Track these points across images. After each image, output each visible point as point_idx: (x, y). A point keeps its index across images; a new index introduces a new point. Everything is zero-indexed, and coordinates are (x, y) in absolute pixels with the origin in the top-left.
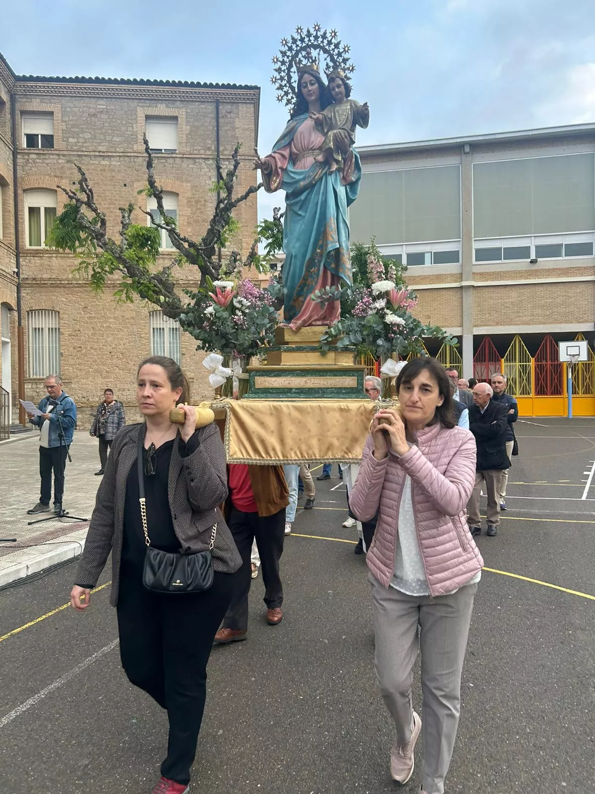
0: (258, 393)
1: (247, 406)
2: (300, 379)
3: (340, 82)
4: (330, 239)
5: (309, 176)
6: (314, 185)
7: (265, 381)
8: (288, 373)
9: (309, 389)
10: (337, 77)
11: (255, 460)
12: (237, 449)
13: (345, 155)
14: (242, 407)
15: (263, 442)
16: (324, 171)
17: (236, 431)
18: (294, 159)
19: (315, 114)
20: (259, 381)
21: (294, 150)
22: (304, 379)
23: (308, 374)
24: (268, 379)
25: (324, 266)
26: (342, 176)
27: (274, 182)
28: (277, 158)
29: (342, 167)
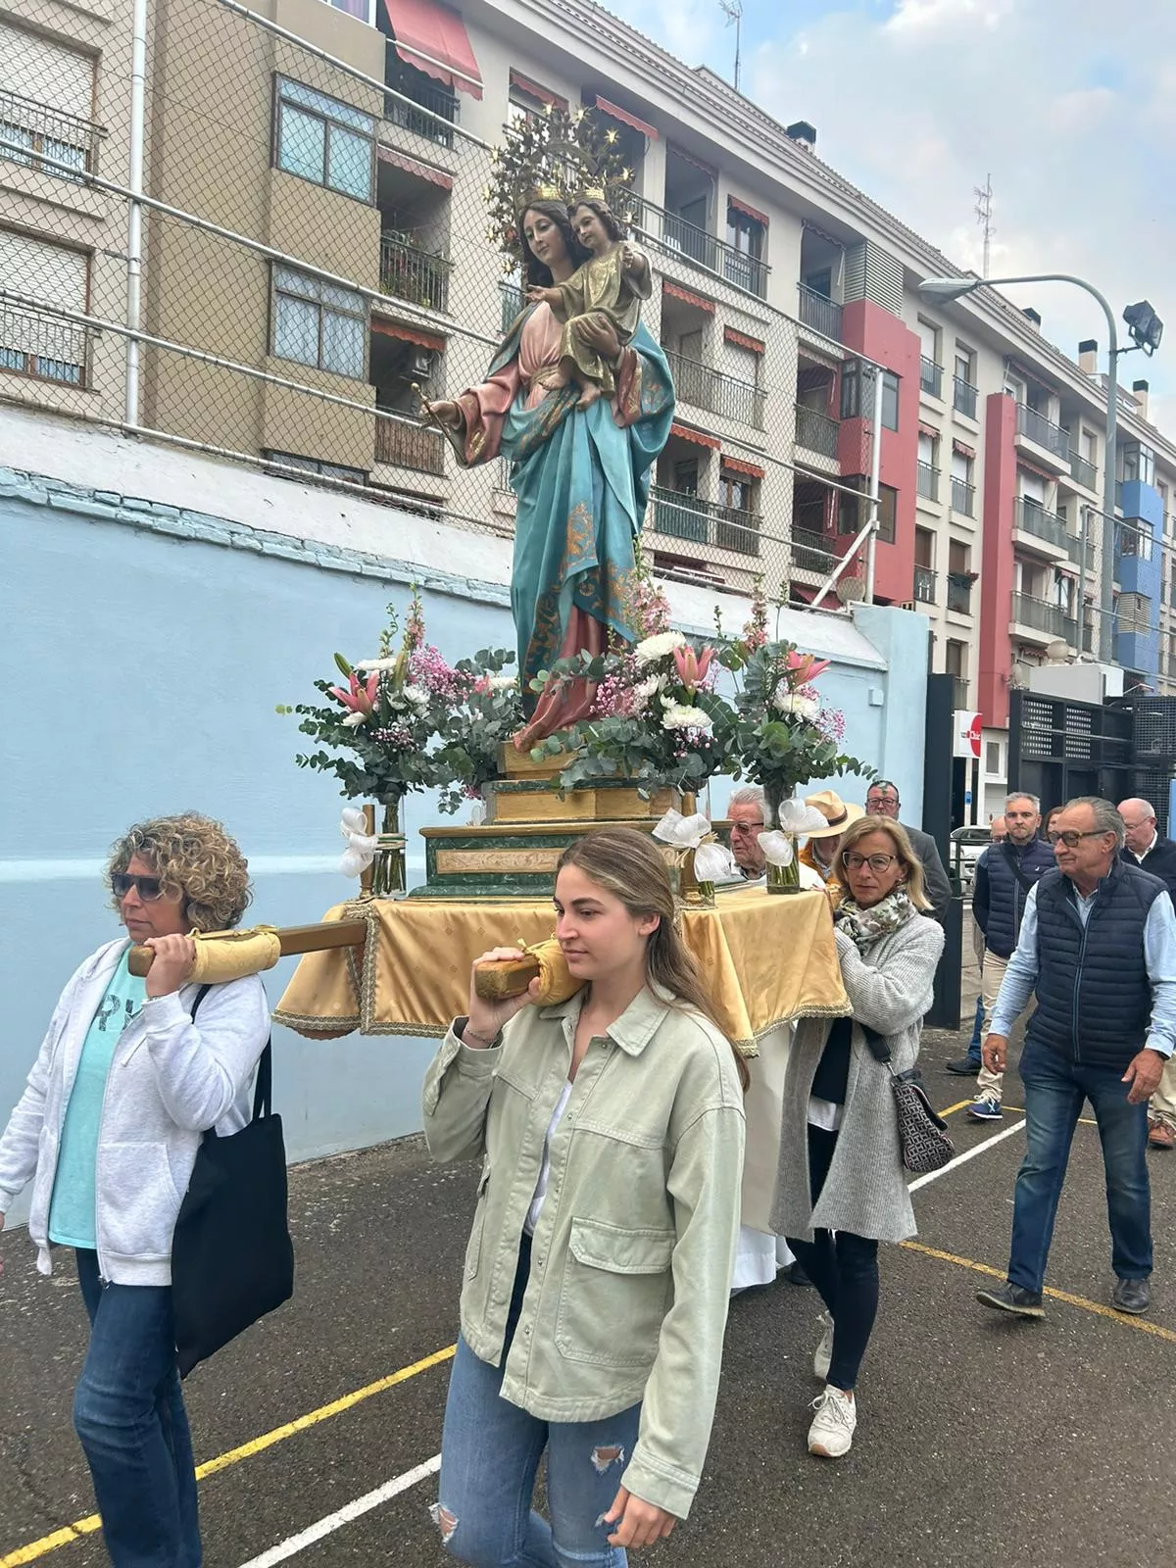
0: (442, 884)
1: (405, 915)
2: (517, 854)
3: (589, 213)
5: (537, 422)
6: (548, 440)
7: (453, 859)
8: (494, 840)
9: (534, 874)
10: (581, 204)
11: (427, 1027)
12: (393, 1004)
14: (397, 916)
15: (437, 989)
16: (568, 406)
17: (390, 966)
18: (523, 388)
20: (444, 858)
21: (523, 371)
22: (525, 853)
23: (531, 843)
24: (460, 854)
25: (577, 607)
26: (615, 408)
27: (476, 445)
28: (479, 394)
29: (613, 389)
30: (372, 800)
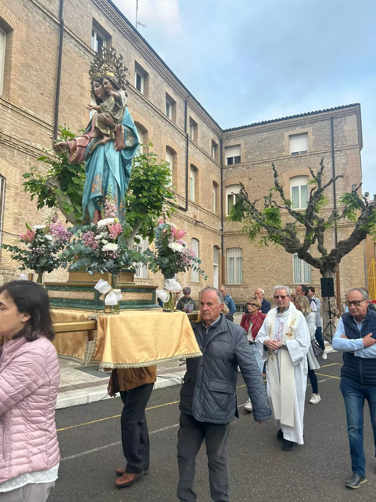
3: (107, 81)
7: (52, 293)
13: (114, 129)
16: (98, 143)
22: (69, 292)
23: (71, 289)
24: (54, 292)
25: (98, 210)
26: (115, 144)
27: (74, 157)
28: (77, 140)
29: (114, 138)
30: (33, 271)
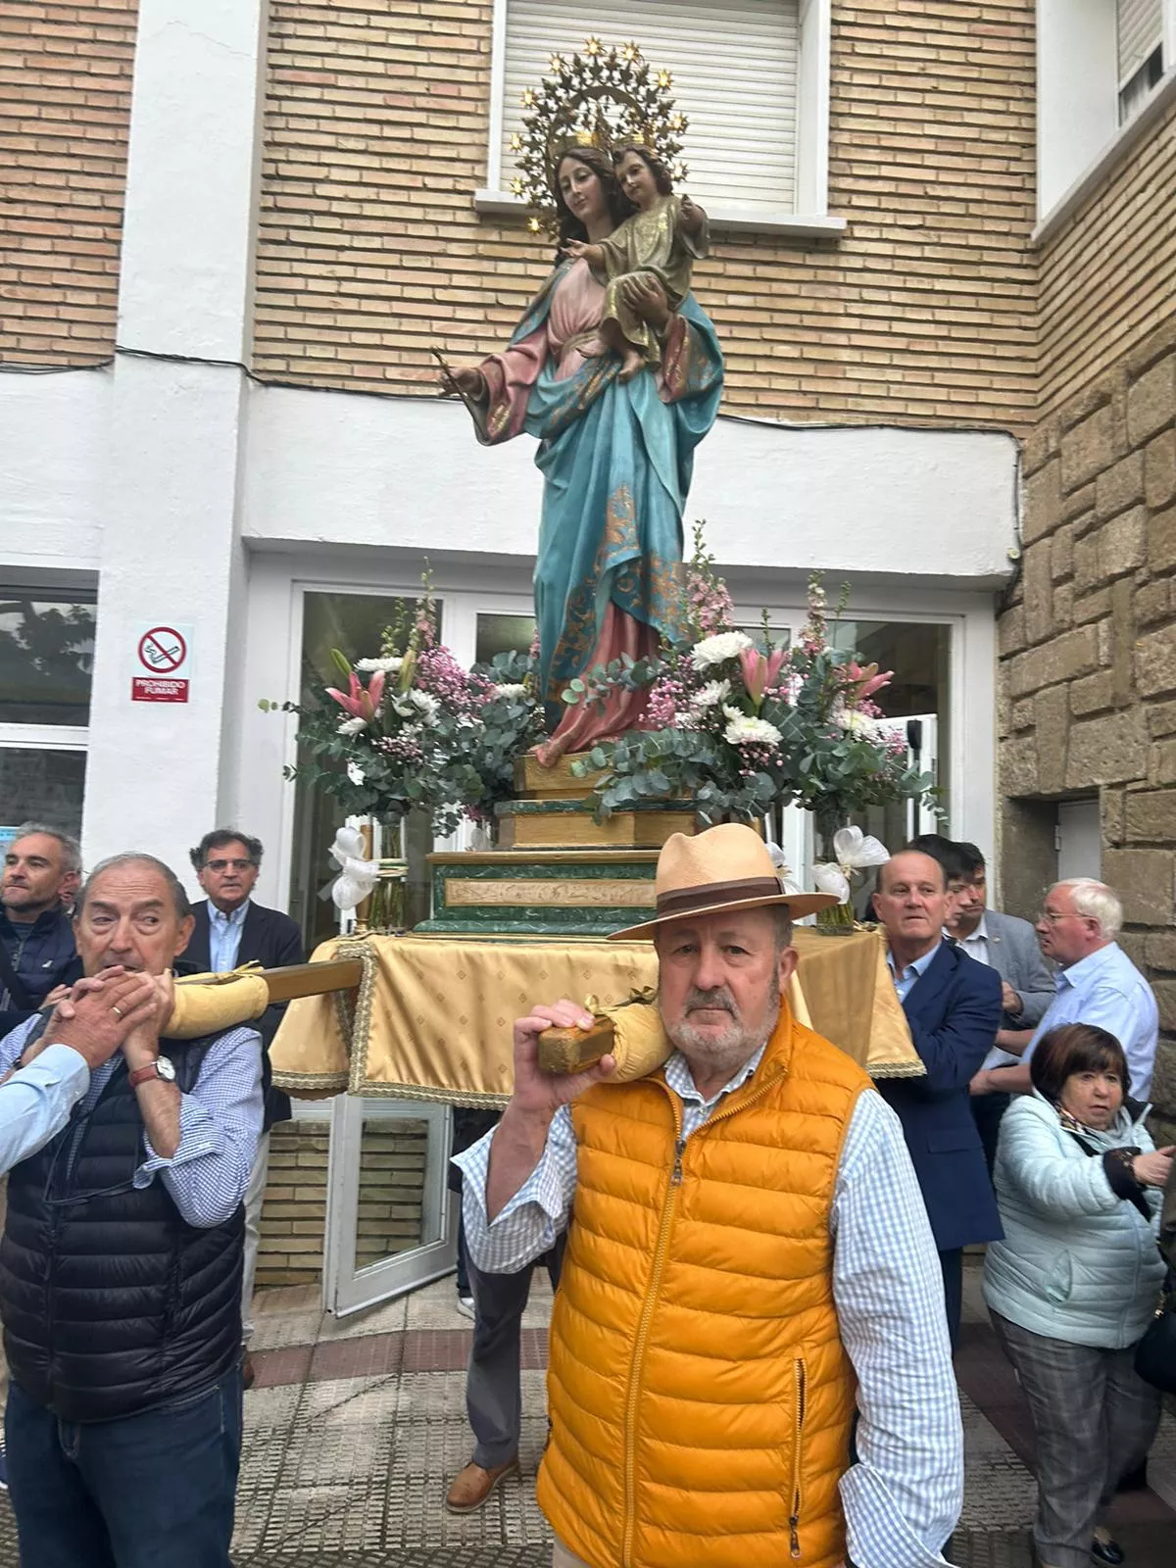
0: (451, 918)
1: (411, 955)
2: (543, 885)
3: (638, 160)
4: (616, 537)
5: (572, 394)
6: (585, 414)
7: (465, 889)
8: (515, 869)
10: (629, 150)
11: (426, 1090)
12: (388, 1060)
13: (662, 331)
14: (401, 955)
15: (441, 1045)
16: (608, 377)
17: (388, 1015)
18: (553, 357)
19: (578, 247)
20: (455, 888)
21: (553, 339)
22: (552, 885)
23: (559, 872)
24: (474, 884)
25: (615, 605)
26: (660, 381)
27: (499, 419)
28: (505, 363)
29: (658, 359)
30: (365, 819)
